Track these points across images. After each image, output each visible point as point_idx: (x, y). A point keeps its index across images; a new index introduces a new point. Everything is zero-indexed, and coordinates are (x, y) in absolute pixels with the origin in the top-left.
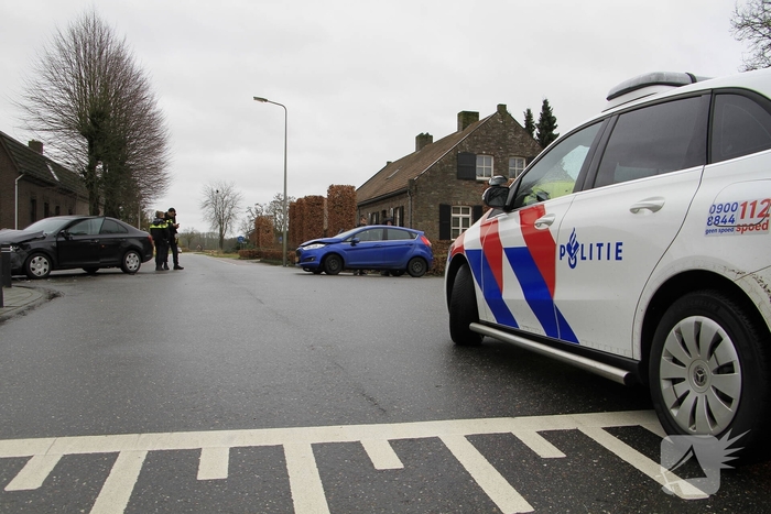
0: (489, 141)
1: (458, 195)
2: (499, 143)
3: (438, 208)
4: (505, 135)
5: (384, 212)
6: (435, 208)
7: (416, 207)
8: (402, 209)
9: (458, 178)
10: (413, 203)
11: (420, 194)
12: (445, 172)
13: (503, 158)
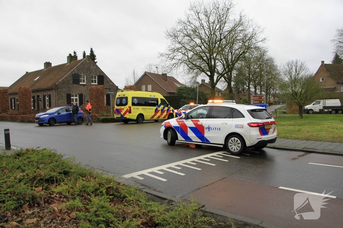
0: (84, 69)
1: (73, 90)
2: (87, 70)
4: (90, 67)
5: (38, 96)
6: (65, 95)
8: (50, 96)
9: (73, 83)
10: (56, 93)
11: (59, 90)
12: (68, 81)
13: (89, 75)
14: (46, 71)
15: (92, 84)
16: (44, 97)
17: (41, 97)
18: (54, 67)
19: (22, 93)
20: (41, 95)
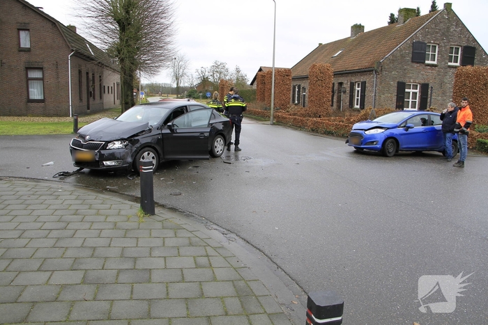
0: (437, 33)
1: (411, 75)
2: (443, 34)
3: (396, 85)
4: (448, 28)
5: (341, 84)
6: (394, 84)
7: (381, 83)
8: (363, 85)
9: (412, 62)
10: (378, 80)
11: (384, 73)
12: (402, 56)
13: (445, 46)
14: (354, 41)
15: (450, 64)
16: (352, 85)
17: (347, 86)
18: (369, 32)
19: (316, 77)
20: (346, 82)
